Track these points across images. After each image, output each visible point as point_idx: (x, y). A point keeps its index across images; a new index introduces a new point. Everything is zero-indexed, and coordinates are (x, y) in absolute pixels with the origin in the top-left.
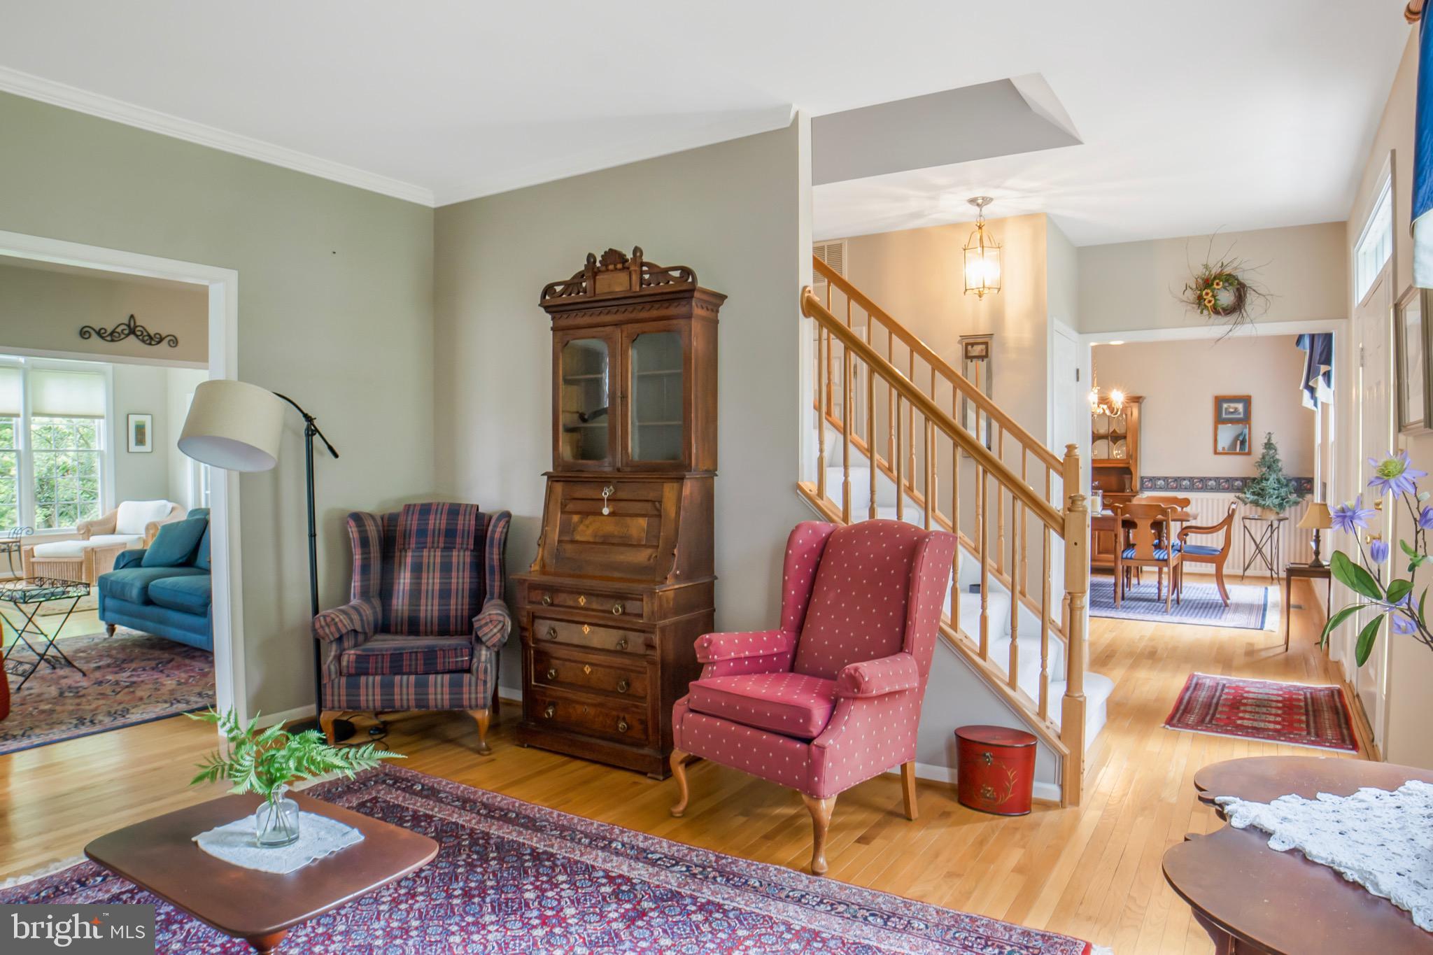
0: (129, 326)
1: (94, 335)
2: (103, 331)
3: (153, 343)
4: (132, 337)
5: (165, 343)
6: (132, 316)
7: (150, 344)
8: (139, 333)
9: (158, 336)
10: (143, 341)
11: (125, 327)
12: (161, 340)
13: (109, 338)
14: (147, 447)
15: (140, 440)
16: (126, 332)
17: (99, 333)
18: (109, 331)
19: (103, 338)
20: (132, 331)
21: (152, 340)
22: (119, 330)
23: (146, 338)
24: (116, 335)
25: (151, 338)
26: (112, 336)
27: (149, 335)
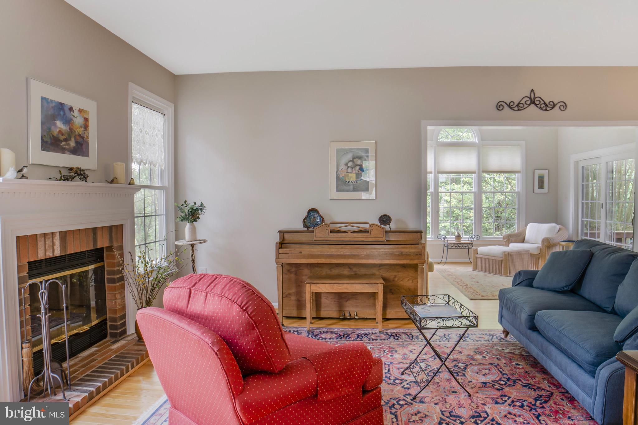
0: (530, 98)
1: (506, 107)
2: (512, 104)
3: (548, 109)
4: (533, 106)
5: (557, 107)
6: (532, 90)
7: (546, 110)
8: (537, 103)
9: (551, 103)
10: (541, 108)
11: (528, 99)
12: (554, 106)
13: (516, 108)
14: (545, 190)
15: (541, 186)
16: (528, 103)
17: (509, 106)
18: (516, 104)
19: (512, 108)
20: (533, 102)
21: (547, 106)
22: (523, 102)
23: (542, 106)
24: (521, 105)
25: (546, 105)
26: (517, 107)
27: (545, 103)
